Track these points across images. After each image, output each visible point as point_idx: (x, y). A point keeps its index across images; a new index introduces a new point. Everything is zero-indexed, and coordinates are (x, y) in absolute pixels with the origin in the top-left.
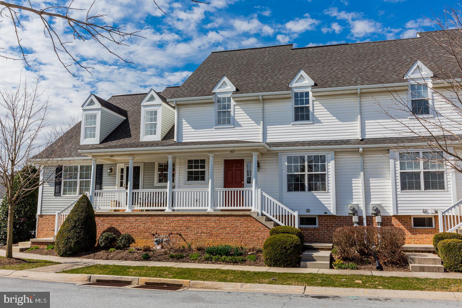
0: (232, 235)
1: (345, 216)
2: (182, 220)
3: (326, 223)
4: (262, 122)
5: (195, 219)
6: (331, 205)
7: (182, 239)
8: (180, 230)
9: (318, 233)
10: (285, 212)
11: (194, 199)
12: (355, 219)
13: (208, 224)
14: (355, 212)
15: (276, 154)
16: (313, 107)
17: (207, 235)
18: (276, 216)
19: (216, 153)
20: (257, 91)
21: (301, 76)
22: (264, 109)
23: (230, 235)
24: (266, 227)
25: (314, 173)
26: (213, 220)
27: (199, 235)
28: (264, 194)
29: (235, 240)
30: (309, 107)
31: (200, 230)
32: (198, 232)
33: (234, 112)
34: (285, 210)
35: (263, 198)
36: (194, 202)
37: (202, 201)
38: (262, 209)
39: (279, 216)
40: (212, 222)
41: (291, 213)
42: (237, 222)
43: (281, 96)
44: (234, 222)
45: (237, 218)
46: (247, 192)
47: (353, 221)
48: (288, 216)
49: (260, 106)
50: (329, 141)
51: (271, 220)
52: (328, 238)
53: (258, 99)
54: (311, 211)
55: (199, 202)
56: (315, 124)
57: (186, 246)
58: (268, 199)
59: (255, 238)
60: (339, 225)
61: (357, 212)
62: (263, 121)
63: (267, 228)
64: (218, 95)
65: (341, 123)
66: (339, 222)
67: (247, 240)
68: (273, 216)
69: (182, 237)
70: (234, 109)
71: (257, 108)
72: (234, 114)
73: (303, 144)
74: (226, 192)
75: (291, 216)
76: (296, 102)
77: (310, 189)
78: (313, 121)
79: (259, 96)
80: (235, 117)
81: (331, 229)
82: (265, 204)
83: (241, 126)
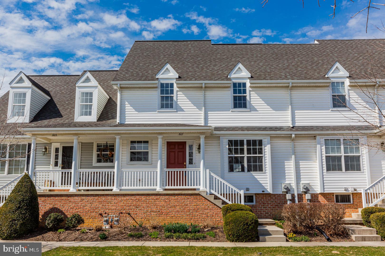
0: (182, 213)
1: (279, 194)
2: (131, 199)
3: (263, 201)
4: (203, 108)
5: (144, 199)
6: (268, 185)
7: (131, 218)
8: (129, 209)
9: (256, 209)
10: (232, 192)
11: (137, 179)
12: (288, 197)
13: (158, 203)
14: (288, 190)
15: (218, 138)
16: (250, 96)
17: (157, 213)
18: (224, 194)
19: (165, 135)
20: (199, 79)
21: (239, 68)
22: (206, 96)
23: (180, 213)
24: (215, 205)
25: (252, 155)
26: (163, 199)
27: (149, 213)
28: (212, 174)
29: (185, 217)
30: (246, 96)
31: (150, 209)
32: (147, 211)
33: (177, 97)
34: (232, 189)
35: (211, 178)
36: (137, 181)
37: (145, 181)
38: (210, 188)
39: (227, 194)
40: (162, 200)
41: (237, 192)
42: (187, 201)
43: (222, 85)
44: (183, 200)
45: (187, 196)
46: (190, 172)
47: (287, 198)
48: (235, 194)
49: (202, 93)
50: (264, 128)
51: (220, 199)
52: (264, 214)
53: (200, 86)
54: (250, 190)
55: (142, 182)
56: (252, 112)
57: (138, 226)
58: (215, 178)
59: (204, 215)
60: (274, 202)
61: (290, 190)
62: (205, 107)
63: (215, 206)
64: (161, 81)
65: (274, 112)
66: (274, 200)
67: (196, 217)
68: (221, 195)
69: (131, 216)
70: (177, 95)
71: (199, 94)
72: (177, 99)
73: (242, 129)
74: (169, 172)
75: (238, 194)
76: (235, 92)
77: (249, 171)
78: (250, 109)
79: (202, 84)
80: (177, 102)
81: (267, 206)
82: (213, 184)
83: (184, 111)
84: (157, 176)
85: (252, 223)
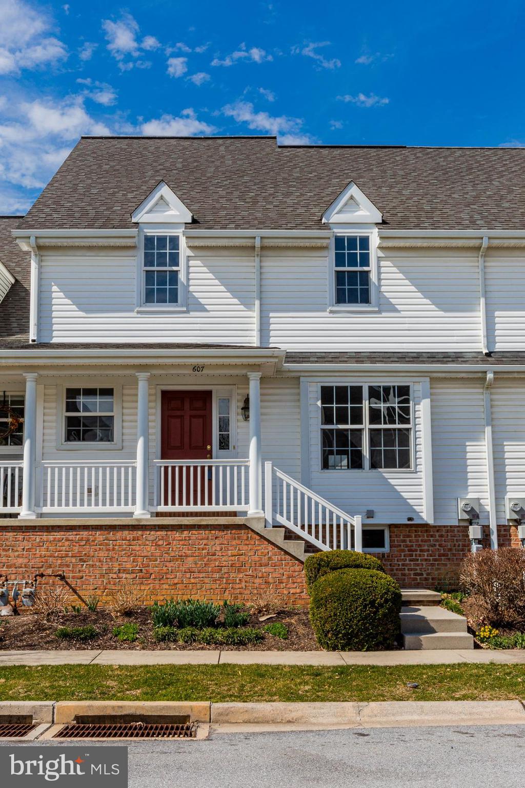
0: (201, 575)
1: (451, 526)
2: (67, 540)
3: (408, 543)
4: (257, 303)
5: (101, 538)
6: (424, 502)
7: (68, 588)
8: (60, 565)
9: (390, 565)
10: (331, 519)
11: (82, 487)
12: (474, 532)
13: (137, 548)
14: (473, 516)
15: (295, 380)
16: (379, 273)
17: (135, 575)
18: (310, 526)
19: (155, 372)
20: (245, 226)
21: (352, 198)
22: (264, 270)
23: (196, 575)
24: (286, 553)
25: (383, 426)
26: (151, 538)
27: (115, 576)
28: (280, 474)
29: (208, 586)
30: (367, 272)
31: (116, 564)
32: (109, 571)
33: (188, 273)
34: (331, 513)
35: (277, 483)
36: (82, 493)
37: (104, 494)
38: (274, 511)
39: (317, 526)
40: (147, 543)
41: (344, 520)
42: (213, 543)
43: (307, 243)
44: (205, 542)
45: (213, 532)
47: (471, 537)
48: (338, 526)
49: (253, 264)
50: (415, 355)
51: (299, 538)
52: (412, 576)
53: (249, 244)
54: (376, 515)
55: (97, 495)
56: (384, 314)
57: (84, 609)
58: (288, 485)
59: (257, 581)
60: (437, 547)
61: (477, 516)
62: (261, 299)
63: (287, 557)
64: (145, 230)
65: (442, 313)
66: (437, 541)
67: (237, 586)
68: (303, 527)
69: (67, 583)
70: (188, 267)
71: (245, 267)
72: (188, 279)
73: (358, 357)
74: (166, 468)
75: (345, 526)
76: (339, 261)
77: (374, 465)
78: (379, 305)
79: (255, 238)
80: (188, 286)
81: (420, 555)
82: (282, 499)
83: (207, 311)
84: (134, 480)
85: (386, 601)
